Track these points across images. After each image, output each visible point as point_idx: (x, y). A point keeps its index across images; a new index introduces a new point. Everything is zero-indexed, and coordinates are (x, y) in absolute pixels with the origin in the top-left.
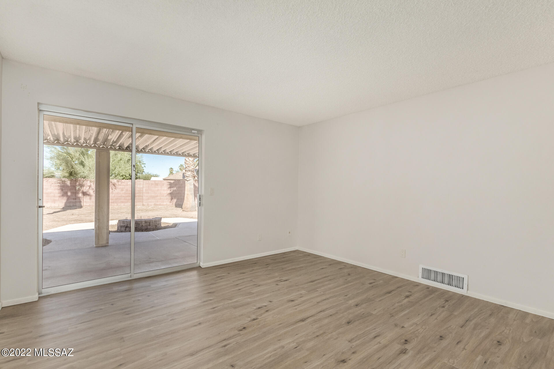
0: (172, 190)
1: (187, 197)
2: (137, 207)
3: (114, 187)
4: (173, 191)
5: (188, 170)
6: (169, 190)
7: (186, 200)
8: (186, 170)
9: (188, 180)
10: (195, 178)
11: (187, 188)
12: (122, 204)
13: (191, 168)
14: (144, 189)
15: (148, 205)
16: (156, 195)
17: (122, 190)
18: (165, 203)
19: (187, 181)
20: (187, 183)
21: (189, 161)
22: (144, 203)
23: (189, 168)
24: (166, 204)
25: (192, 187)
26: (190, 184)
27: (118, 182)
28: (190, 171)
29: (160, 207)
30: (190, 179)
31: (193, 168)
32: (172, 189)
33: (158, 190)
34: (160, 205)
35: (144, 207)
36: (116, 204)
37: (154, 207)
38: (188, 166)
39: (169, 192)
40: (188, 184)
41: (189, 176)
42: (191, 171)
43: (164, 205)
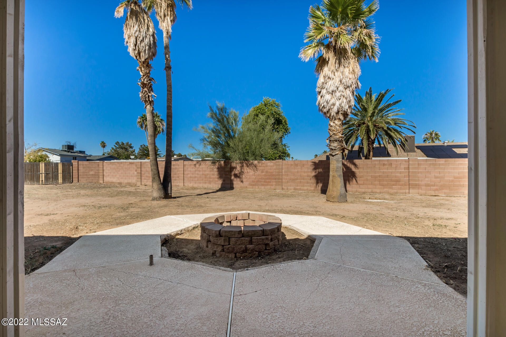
0: (317, 172)
1: (333, 180)
2: (276, 192)
3: (255, 168)
4: (319, 173)
5: (334, 139)
6: (314, 172)
7: (331, 184)
8: (330, 141)
9: (333, 154)
10: (344, 151)
11: (333, 166)
12: (263, 187)
13: (338, 137)
14: (283, 170)
15: (287, 189)
16: (296, 177)
17: (262, 172)
18: (305, 188)
19: (333, 156)
20: (332, 159)
21: (335, 125)
22: (283, 187)
23: (335, 137)
24: (307, 189)
25: (340, 165)
26: (337, 161)
27: (259, 163)
28: (336, 141)
29: (300, 192)
30: (336, 153)
31: (341, 135)
32: (318, 170)
33: (298, 172)
34: (300, 190)
35: (283, 192)
36: (257, 187)
37: (294, 192)
38: (334, 134)
39: (314, 174)
40: (334, 161)
41: (335, 148)
42: (339, 140)
43: (304, 190)
